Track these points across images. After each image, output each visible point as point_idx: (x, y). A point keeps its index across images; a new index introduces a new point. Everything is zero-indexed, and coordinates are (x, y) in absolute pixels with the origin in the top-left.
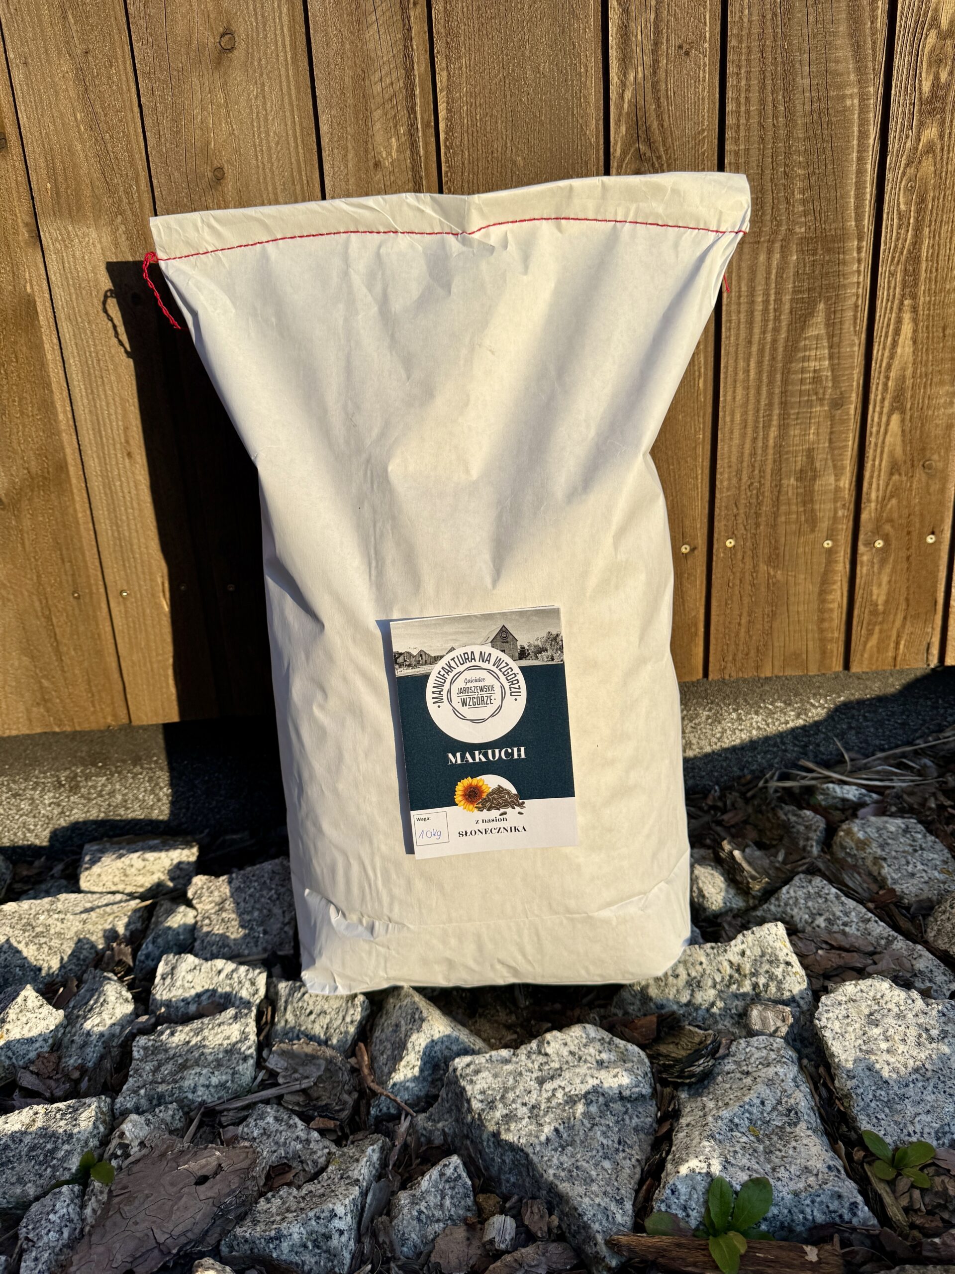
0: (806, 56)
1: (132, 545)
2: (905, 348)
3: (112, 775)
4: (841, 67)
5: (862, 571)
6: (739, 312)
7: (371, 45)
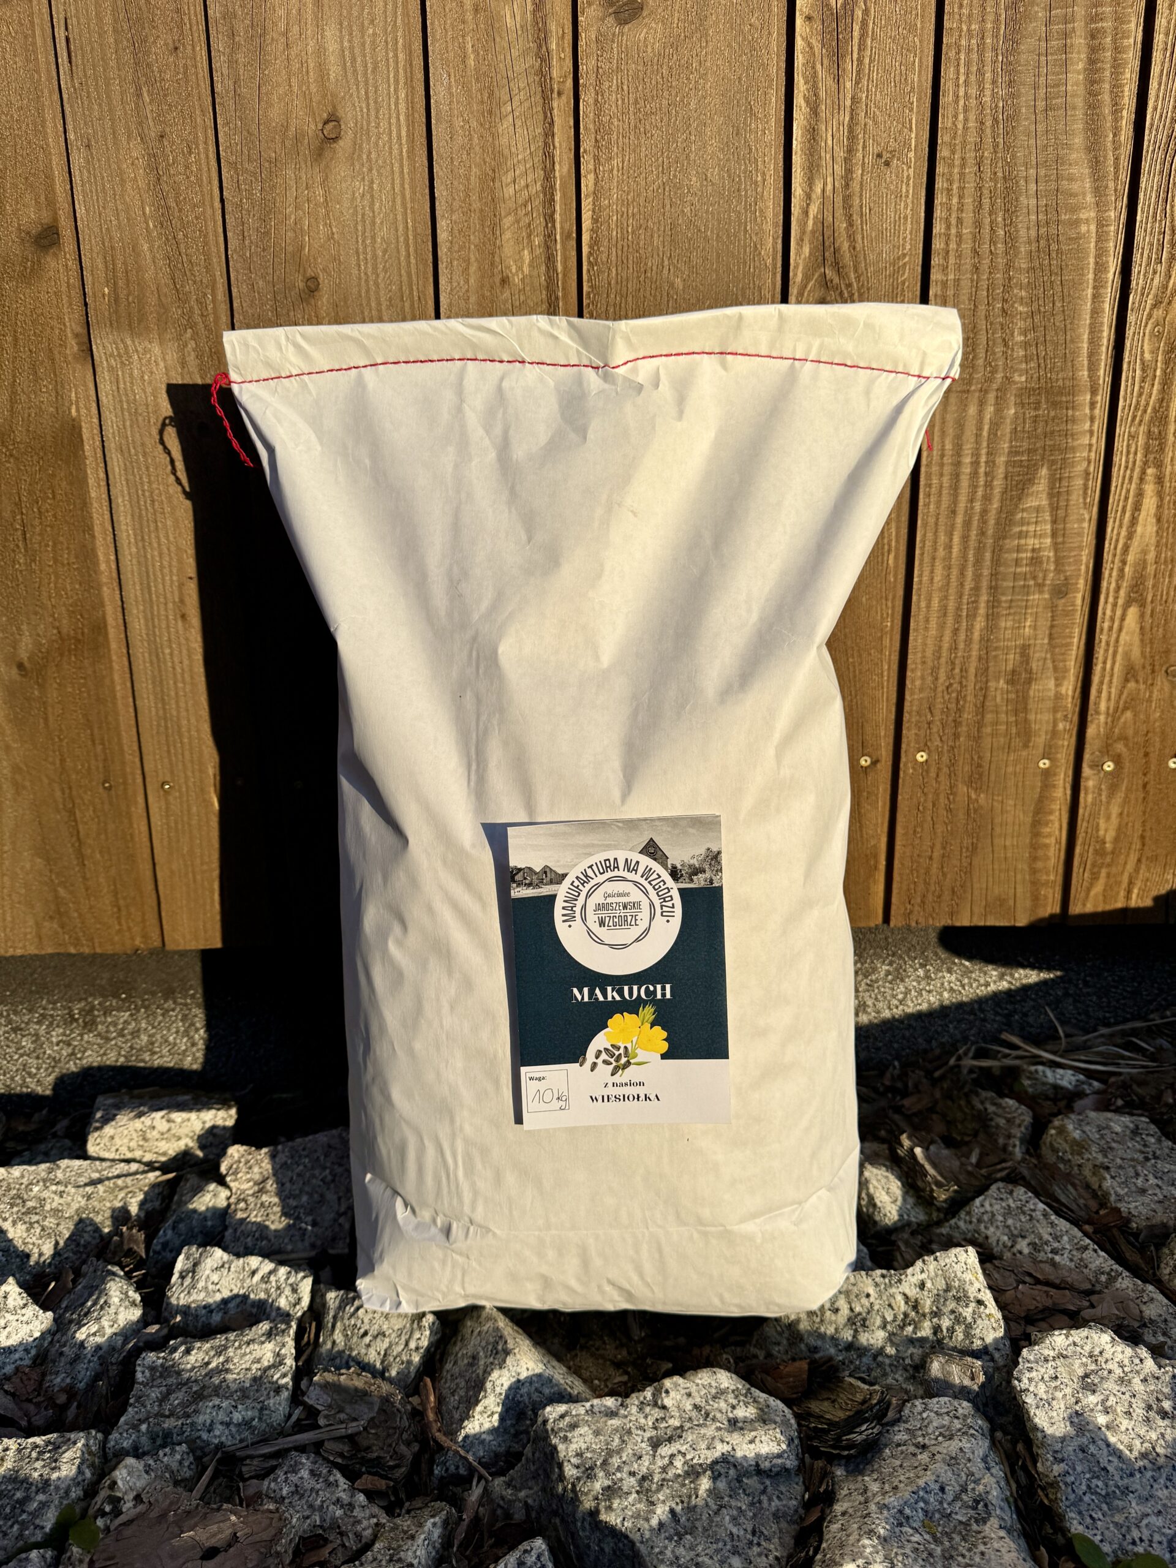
0: (1032, 172)
1: (179, 727)
2: (1147, 527)
3: (137, 1010)
4: (1075, 187)
5: (1086, 799)
6: (941, 475)
7: (504, 141)
